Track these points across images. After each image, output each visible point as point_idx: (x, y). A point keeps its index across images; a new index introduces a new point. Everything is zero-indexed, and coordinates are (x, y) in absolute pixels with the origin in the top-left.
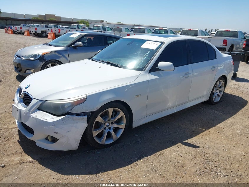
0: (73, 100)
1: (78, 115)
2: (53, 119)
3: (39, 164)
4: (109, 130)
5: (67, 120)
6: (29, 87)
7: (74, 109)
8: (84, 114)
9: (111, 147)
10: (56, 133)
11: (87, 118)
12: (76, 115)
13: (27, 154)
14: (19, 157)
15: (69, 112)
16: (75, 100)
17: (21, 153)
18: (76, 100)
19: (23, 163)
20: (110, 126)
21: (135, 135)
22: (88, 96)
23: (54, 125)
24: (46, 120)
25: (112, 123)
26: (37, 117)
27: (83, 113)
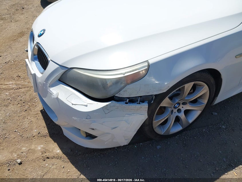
0: (122, 74)
1: (132, 100)
2: (87, 106)
3: (70, 163)
4: (177, 114)
5: (112, 110)
6: (43, 34)
7: (124, 91)
8: (142, 99)
9: (178, 136)
10: (93, 129)
11: (147, 106)
12: (128, 101)
13: (53, 140)
14: (42, 144)
15: (116, 95)
16: (126, 73)
17: (45, 136)
18: (128, 72)
19: (48, 158)
20: (180, 107)
21: (213, 113)
22: (151, 64)
23: (88, 117)
24: (73, 107)
25: (184, 104)
26: (59, 97)
27: (141, 97)
